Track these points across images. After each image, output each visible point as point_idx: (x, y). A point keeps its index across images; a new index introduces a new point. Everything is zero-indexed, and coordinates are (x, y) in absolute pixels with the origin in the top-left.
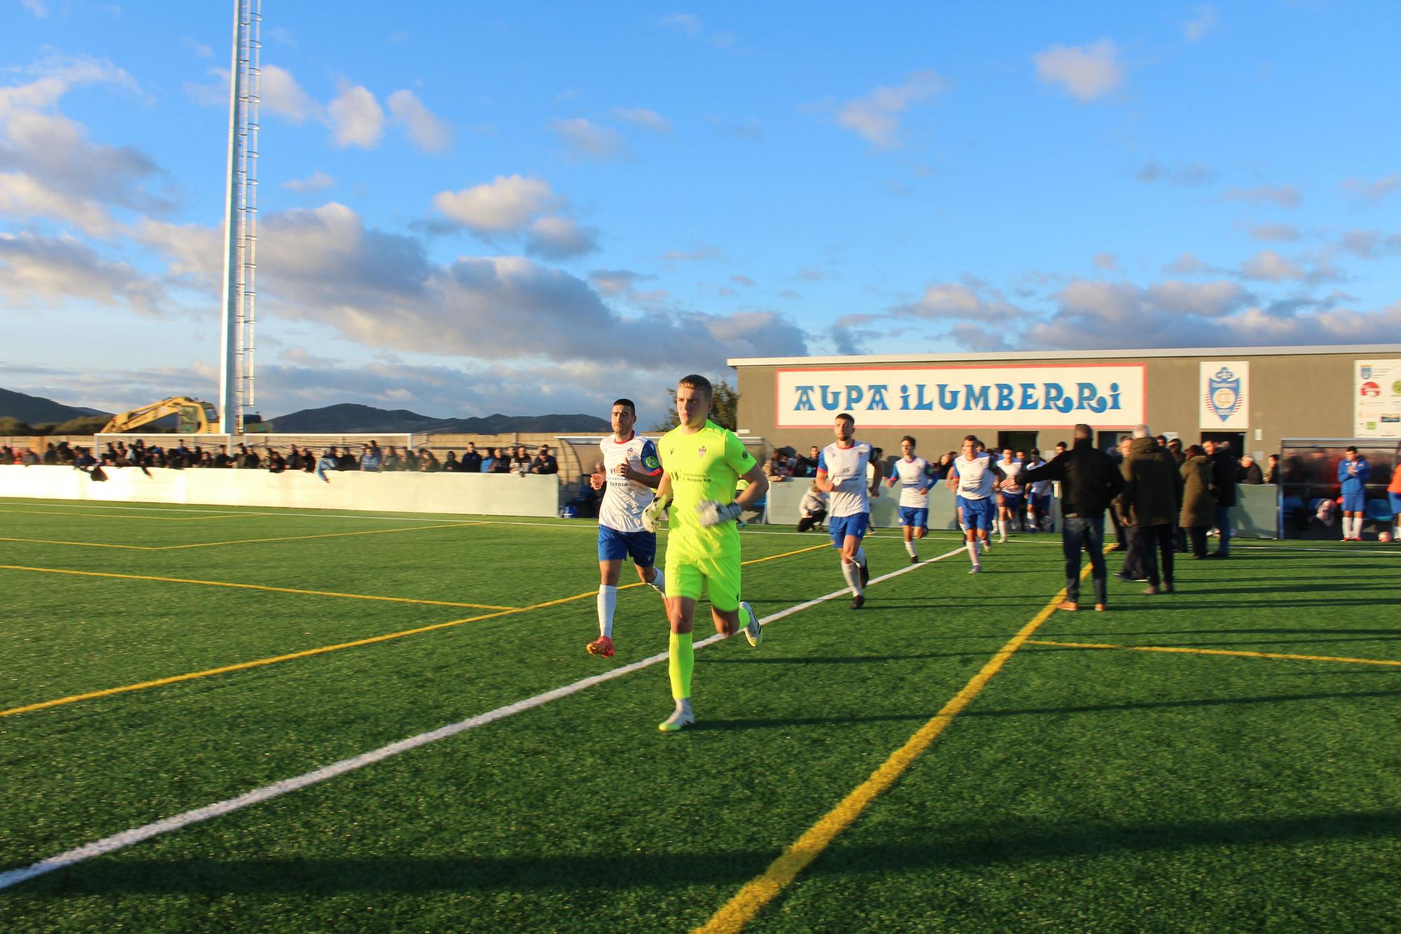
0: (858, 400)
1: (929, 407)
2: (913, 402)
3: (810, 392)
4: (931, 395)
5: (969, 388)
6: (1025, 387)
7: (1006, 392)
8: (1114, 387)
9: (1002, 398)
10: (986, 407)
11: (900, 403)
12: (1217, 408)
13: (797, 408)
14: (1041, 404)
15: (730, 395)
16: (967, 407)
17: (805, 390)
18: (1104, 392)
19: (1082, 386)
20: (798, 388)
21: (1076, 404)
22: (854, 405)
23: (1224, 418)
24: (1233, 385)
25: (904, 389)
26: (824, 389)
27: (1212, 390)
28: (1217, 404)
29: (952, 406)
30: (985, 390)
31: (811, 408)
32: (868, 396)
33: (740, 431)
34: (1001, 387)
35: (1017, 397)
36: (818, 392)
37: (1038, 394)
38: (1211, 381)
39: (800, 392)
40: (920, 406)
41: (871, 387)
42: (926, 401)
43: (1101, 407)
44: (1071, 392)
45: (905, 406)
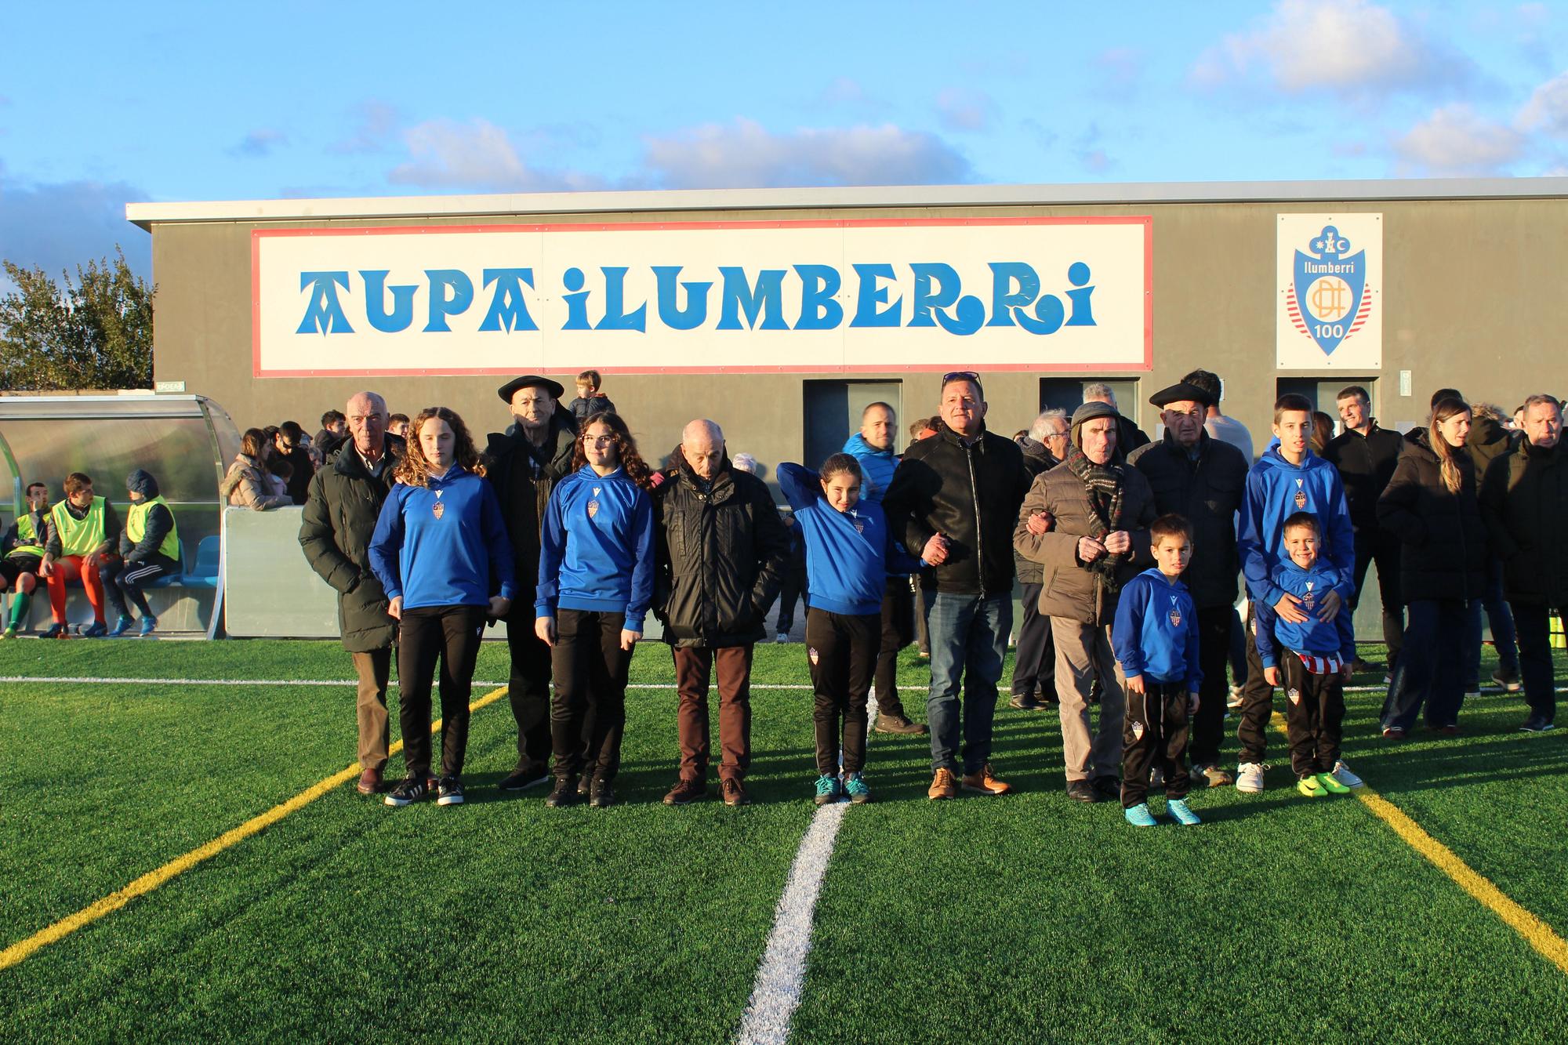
0: (462, 304)
1: (637, 321)
2: (596, 309)
3: (339, 288)
4: (640, 292)
5: (733, 276)
6: (867, 273)
7: (822, 285)
8: (1079, 273)
9: (810, 300)
10: (775, 322)
11: (563, 312)
12: (1312, 322)
13: (307, 327)
14: (907, 313)
15: (135, 294)
16: (729, 322)
17: (324, 283)
18: (1055, 284)
19: (1002, 272)
20: (306, 278)
21: (989, 315)
22: (449, 319)
23: (1328, 345)
24: (1350, 268)
25: (574, 278)
26: (374, 280)
27: (1303, 281)
28: (1314, 312)
29: (693, 318)
30: (771, 280)
31: (343, 326)
32: (483, 298)
33: (160, 386)
34: (808, 273)
35: (848, 297)
36: (358, 284)
37: (901, 289)
38: (1300, 258)
39: (311, 287)
40: (614, 319)
41: (489, 276)
42: (629, 308)
43: (1048, 320)
44: (978, 285)
45: (577, 320)
